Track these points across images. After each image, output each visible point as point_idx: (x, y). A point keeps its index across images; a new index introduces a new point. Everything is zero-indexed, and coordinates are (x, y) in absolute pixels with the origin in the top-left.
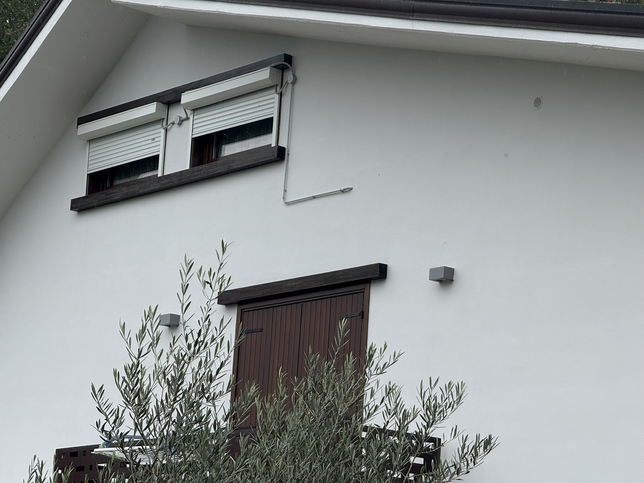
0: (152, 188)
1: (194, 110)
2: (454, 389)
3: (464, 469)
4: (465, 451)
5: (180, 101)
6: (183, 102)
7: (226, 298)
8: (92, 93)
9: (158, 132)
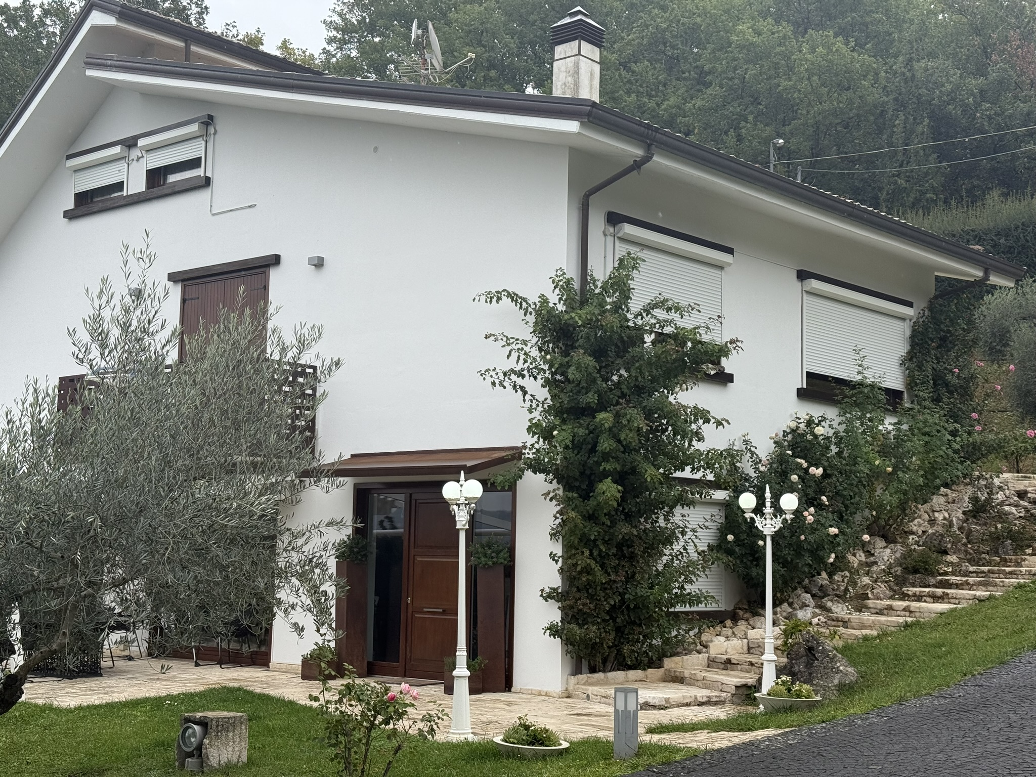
0: (119, 204)
1: (147, 151)
2: (316, 330)
3: (323, 380)
4: (324, 368)
5: (136, 145)
6: (139, 145)
7: (174, 277)
8: (75, 138)
9: (123, 165)
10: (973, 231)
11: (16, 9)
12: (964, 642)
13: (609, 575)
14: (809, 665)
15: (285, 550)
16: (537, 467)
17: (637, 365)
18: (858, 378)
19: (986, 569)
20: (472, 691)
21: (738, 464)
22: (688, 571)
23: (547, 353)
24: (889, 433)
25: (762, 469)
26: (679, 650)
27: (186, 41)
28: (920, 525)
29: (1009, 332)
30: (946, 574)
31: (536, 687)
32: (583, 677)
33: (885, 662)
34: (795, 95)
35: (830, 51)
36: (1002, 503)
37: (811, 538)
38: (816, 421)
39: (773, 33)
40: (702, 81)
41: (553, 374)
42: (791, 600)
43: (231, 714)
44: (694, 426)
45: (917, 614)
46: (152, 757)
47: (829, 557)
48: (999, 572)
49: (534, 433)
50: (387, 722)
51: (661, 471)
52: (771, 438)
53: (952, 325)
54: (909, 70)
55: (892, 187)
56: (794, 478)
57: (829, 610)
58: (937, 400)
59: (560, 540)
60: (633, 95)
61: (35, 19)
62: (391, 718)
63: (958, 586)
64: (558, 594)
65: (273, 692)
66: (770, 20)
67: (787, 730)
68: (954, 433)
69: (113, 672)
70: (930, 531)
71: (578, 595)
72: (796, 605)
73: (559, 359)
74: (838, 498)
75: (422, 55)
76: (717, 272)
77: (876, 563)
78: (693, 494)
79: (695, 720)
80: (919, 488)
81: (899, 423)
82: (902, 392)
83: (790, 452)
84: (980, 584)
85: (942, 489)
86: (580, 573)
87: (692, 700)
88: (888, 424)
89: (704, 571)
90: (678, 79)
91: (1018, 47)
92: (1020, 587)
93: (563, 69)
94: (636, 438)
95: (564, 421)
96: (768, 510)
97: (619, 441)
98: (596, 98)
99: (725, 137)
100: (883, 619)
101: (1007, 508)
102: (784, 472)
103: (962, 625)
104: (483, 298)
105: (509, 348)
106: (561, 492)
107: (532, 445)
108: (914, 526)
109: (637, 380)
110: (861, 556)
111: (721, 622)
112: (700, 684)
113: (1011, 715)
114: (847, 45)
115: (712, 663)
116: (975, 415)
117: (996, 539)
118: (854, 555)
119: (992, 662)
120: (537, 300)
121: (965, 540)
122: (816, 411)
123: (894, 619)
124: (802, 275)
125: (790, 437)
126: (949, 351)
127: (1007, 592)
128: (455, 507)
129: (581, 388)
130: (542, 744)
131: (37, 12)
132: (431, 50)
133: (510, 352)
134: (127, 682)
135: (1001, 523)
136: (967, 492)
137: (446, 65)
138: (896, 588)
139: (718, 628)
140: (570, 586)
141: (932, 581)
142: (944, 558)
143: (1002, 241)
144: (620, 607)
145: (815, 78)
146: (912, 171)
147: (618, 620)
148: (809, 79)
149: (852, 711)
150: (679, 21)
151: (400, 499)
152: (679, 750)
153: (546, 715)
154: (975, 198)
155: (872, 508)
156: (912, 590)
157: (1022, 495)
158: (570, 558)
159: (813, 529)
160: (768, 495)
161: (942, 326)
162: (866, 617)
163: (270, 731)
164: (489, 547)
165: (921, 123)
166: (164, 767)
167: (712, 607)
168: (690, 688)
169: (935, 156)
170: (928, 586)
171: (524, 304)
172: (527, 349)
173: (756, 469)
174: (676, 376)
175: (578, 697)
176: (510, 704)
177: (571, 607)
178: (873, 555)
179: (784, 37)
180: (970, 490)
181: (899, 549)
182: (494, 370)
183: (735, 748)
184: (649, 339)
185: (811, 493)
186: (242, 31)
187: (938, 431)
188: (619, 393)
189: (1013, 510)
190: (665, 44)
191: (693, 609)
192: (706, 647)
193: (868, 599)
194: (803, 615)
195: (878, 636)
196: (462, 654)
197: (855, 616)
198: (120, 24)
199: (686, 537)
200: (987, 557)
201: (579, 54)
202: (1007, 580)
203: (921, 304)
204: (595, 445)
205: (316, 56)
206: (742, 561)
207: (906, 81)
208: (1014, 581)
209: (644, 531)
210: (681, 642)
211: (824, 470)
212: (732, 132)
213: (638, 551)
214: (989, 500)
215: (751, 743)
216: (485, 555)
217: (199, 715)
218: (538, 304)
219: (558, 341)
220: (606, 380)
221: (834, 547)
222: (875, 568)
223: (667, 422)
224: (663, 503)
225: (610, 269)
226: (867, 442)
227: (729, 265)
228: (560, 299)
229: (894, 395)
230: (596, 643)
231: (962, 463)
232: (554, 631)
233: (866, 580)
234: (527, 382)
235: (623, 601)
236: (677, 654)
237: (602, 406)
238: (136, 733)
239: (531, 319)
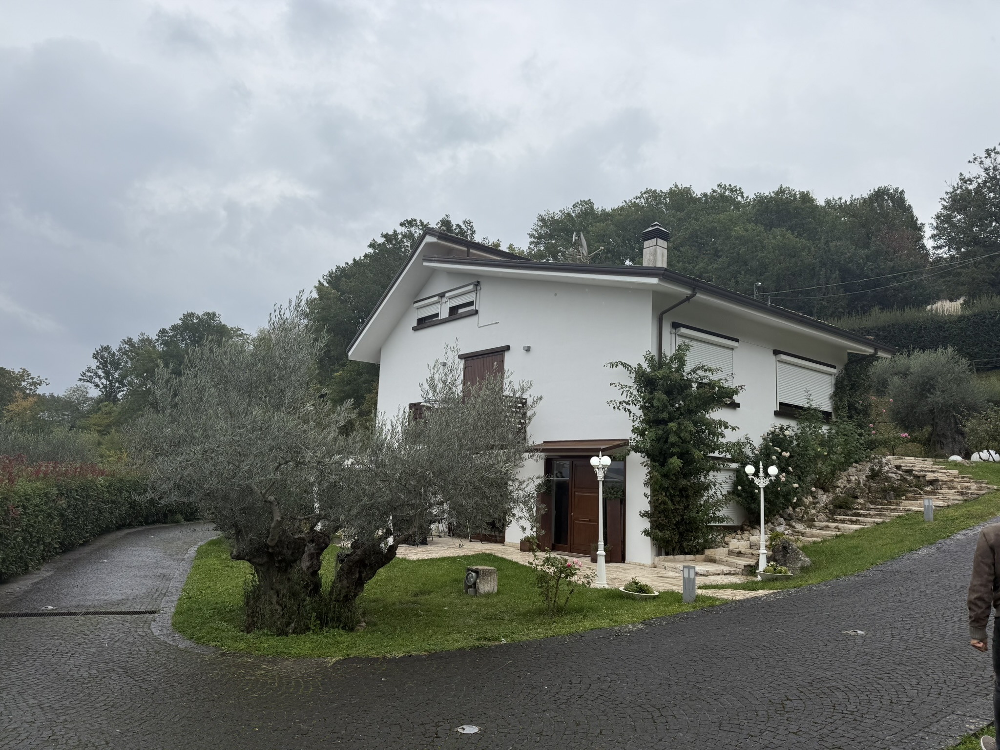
0: (437, 323)
1: (449, 299)
2: (530, 383)
6: (446, 296)
7: (460, 357)
8: (418, 293)
9: (439, 305)
10: (865, 328)
11: (391, 235)
12: (870, 546)
13: (675, 505)
14: (784, 556)
15: (517, 490)
16: (636, 449)
17: (689, 398)
18: (808, 405)
19: (880, 507)
20: (607, 562)
21: (743, 450)
22: (717, 505)
23: (642, 392)
24: (825, 434)
25: (756, 452)
26: (713, 545)
27: (468, 247)
28: (842, 483)
29: (887, 381)
30: (857, 509)
31: (637, 561)
32: (662, 557)
33: (826, 555)
34: (767, 260)
35: (784, 238)
36: (887, 472)
37: (784, 489)
38: (785, 428)
39: (754, 230)
40: (717, 254)
41: (645, 403)
42: (773, 521)
43: (489, 568)
44: (719, 430)
45: (842, 530)
46: (452, 587)
47: (793, 499)
48: (887, 509)
49: (635, 433)
50: (566, 577)
51: (702, 453)
52: (761, 437)
53: (858, 377)
54: (827, 247)
55: (820, 306)
56: (774, 457)
57: (794, 527)
58: (850, 417)
59: (649, 487)
60: (681, 263)
61: (399, 239)
62: (568, 575)
63: (864, 516)
64: (648, 514)
65: (506, 557)
66: (753, 224)
67: (775, 591)
68: (860, 435)
69: (433, 543)
70: (848, 486)
71: (659, 515)
72: (775, 524)
73: (648, 396)
74: (798, 468)
75: (577, 249)
76: (730, 352)
77: (819, 502)
78: (719, 465)
79: (724, 583)
80: (842, 464)
81: (830, 429)
82: (831, 413)
83: (771, 444)
84: (876, 515)
85: (854, 464)
86: (660, 504)
87: (721, 572)
88: (824, 429)
89: (726, 505)
90: (704, 254)
91: (886, 233)
92: (899, 517)
93: (648, 252)
94: (690, 436)
95: (651, 427)
96: (761, 474)
97: (680, 437)
98: (665, 266)
99: (729, 282)
100: (823, 532)
101: (890, 475)
102: (768, 454)
103: (868, 537)
104: (609, 365)
105: (622, 390)
106: (649, 462)
107: (634, 439)
108: (839, 483)
109: (689, 406)
110: (810, 499)
111: (735, 532)
112: (725, 564)
113: (900, 588)
114: (793, 234)
115: (731, 553)
116: (871, 425)
117: (885, 491)
118: (807, 498)
119: (887, 558)
120: (636, 366)
121: (867, 491)
122: (785, 422)
123: (830, 532)
124: (776, 352)
125: (771, 436)
126: (856, 391)
127: (892, 520)
128: (597, 470)
129: (659, 410)
130: (645, 593)
131: (400, 236)
132: (582, 246)
133: (623, 392)
134: (439, 548)
135: (887, 482)
136: (867, 467)
137: (589, 253)
138: (830, 516)
139: (734, 535)
140: (655, 510)
141: (850, 513)
142: (856, 501)
143: (881, 333)
144: (682, 522)
145: (777, 252)
146: (830, 297)
147: (681, 529)
148: (773, 252)
149: (810, 582)
150: (705, 226)
151: (567, 463)
152: (717, 599)
153: (644, 576)
154: (865, 310)
155: (816, 474)
156: (839, 517)
157: (898, 467)
158: (655, 496)
159: (785, 484)
160: (761, 466)
161: (852, 379)
162: (814, 531)
163: (507, 577)
164: (613, 489)
165: (835, 273)
166: (458, 592)
167: (730, 524)
168: (719, 565)
169: (843, 289)
170: (848, 515)
171: (629, 368)
172: (631, 390)
173: (753, 453)
174: (709, 405)
175: (660, 568)
176: (624, 569)
177: (655, 521)
178: (817, 498)
179: (760, 232)
180: (869, 465)
181: (831, 496)
182: (615, 401)
183: (747, 600)
184: (695, 385)
185: (783, 465)
186: (491, 241)
187: (852, 434)
188: (679, 413)
189: (894, 475)
190: (697, 238)
191: (720, 524)
192: (727, 544)
193: (815, 521)
194: (780, 529)
195: (822, 542)
196: (601, 543)
197: (808, 530)
198: (440, 242)
199: (716, 487)
200: (880, 501)
201: (657, 245)
202: (892, 513)
203: (840, 367)
204: (667, 438)
205: (525, 251)
206: (746, 500)
207: (826, 253)
208: (896, 514)
209: (694, 483)
210: (714, 541)
211: (790, 453)
212: (733, 280)
213: (691, 493)
214: (880, 470)
215: (756, 598)
216: (610, 493)
217: (474, 568)
218: (637, 368)
219: (647, 386)
220: (672, 406)
221: (796, 494)
222: (818, 505)
223: (706, 428)
224: (703, 469)
225: (674, 352)
226: (813, 439)
227: (737, 347)
228: (648, 366)
229: (827, 415)
230: (669, 540)
231: (865, 451)
232: (646, 533)
233: (813, 511)
234: (632, 407)
235: (683, 519)
236: (712, 548)
237: (671, 420)
238: (444, 574)
239: (633, 375)
